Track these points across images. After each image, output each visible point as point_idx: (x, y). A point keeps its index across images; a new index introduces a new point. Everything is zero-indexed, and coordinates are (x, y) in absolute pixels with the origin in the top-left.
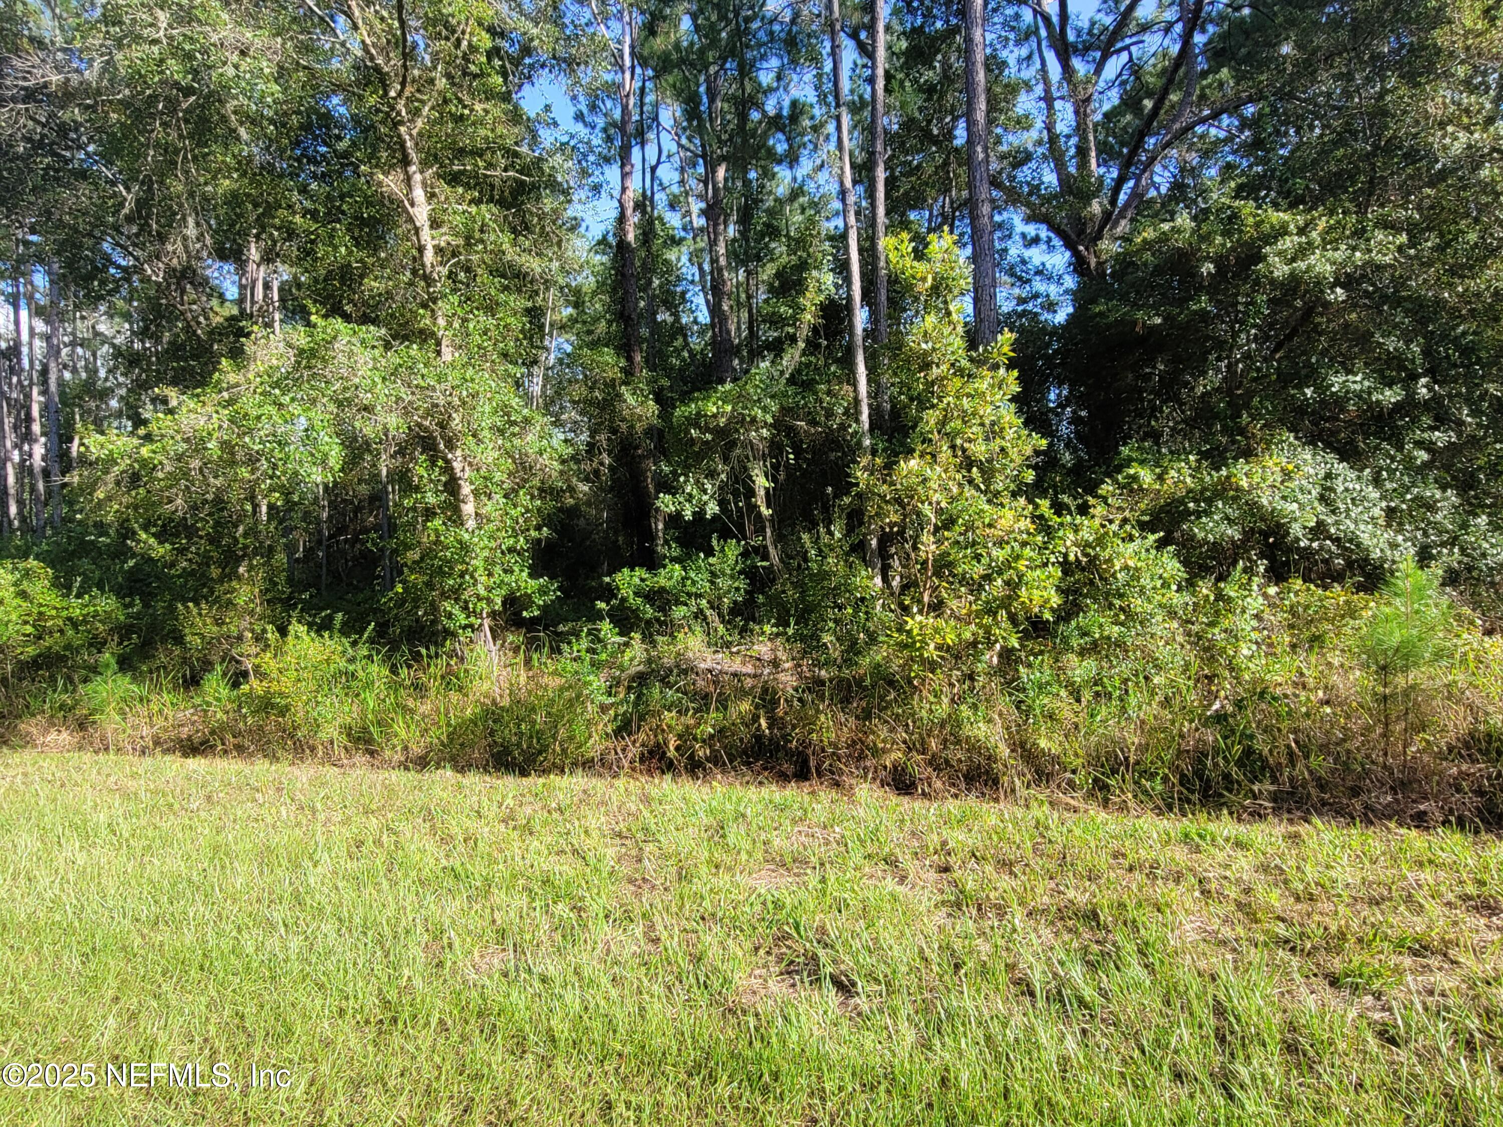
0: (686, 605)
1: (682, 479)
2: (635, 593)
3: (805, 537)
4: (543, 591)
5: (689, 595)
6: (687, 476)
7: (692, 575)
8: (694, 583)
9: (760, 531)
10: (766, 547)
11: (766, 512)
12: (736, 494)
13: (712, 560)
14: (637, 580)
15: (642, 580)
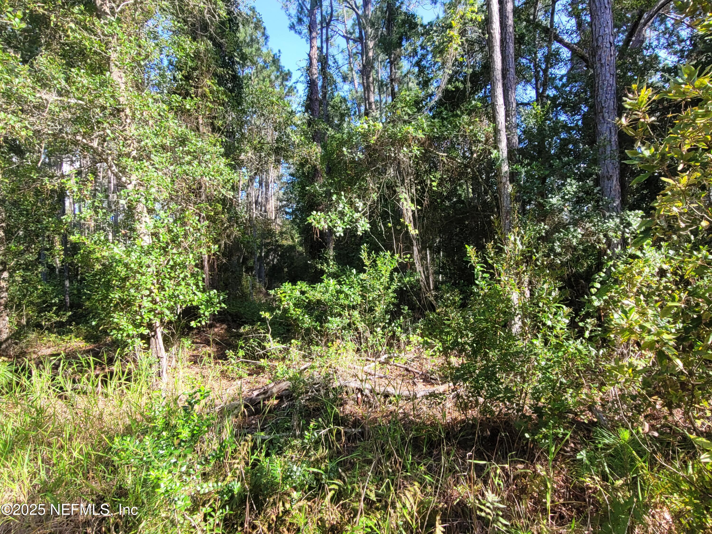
0: (340, 315)
1: (334, 197)
2: (295, 305)
3: (471, 250)
4: (209, 302)
5: (343, 307)
6: (339, 194)
7: (345, 289)
8: (347, 296)
9: (408, 249)
10: (413, 264)
11: (413, 232)
12: (385, 216)
13: (362, 276)
14: (297, 293)
15: (303, 293)
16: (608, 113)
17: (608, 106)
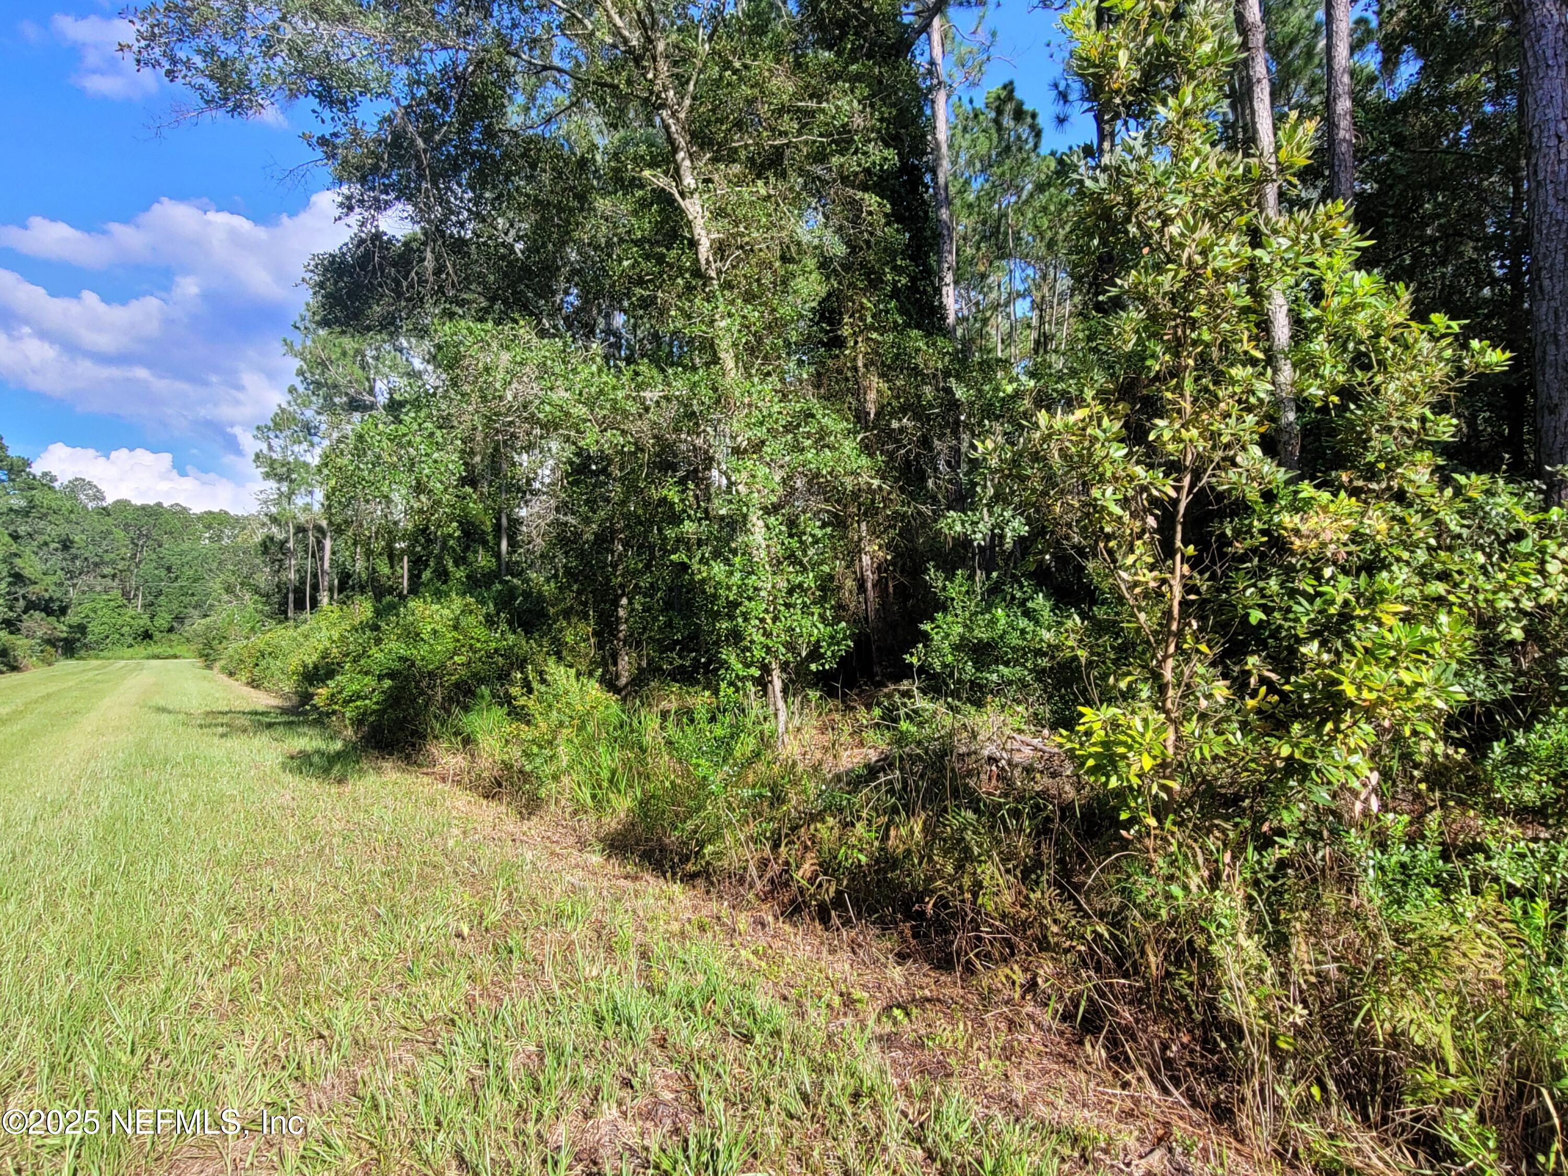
4: (833, 639)
16: (1551, 278)
17: (1552, 265)
